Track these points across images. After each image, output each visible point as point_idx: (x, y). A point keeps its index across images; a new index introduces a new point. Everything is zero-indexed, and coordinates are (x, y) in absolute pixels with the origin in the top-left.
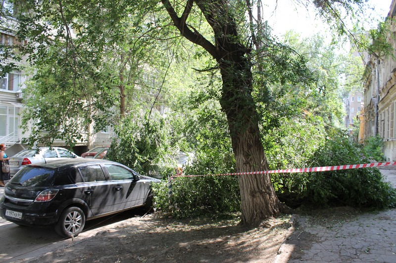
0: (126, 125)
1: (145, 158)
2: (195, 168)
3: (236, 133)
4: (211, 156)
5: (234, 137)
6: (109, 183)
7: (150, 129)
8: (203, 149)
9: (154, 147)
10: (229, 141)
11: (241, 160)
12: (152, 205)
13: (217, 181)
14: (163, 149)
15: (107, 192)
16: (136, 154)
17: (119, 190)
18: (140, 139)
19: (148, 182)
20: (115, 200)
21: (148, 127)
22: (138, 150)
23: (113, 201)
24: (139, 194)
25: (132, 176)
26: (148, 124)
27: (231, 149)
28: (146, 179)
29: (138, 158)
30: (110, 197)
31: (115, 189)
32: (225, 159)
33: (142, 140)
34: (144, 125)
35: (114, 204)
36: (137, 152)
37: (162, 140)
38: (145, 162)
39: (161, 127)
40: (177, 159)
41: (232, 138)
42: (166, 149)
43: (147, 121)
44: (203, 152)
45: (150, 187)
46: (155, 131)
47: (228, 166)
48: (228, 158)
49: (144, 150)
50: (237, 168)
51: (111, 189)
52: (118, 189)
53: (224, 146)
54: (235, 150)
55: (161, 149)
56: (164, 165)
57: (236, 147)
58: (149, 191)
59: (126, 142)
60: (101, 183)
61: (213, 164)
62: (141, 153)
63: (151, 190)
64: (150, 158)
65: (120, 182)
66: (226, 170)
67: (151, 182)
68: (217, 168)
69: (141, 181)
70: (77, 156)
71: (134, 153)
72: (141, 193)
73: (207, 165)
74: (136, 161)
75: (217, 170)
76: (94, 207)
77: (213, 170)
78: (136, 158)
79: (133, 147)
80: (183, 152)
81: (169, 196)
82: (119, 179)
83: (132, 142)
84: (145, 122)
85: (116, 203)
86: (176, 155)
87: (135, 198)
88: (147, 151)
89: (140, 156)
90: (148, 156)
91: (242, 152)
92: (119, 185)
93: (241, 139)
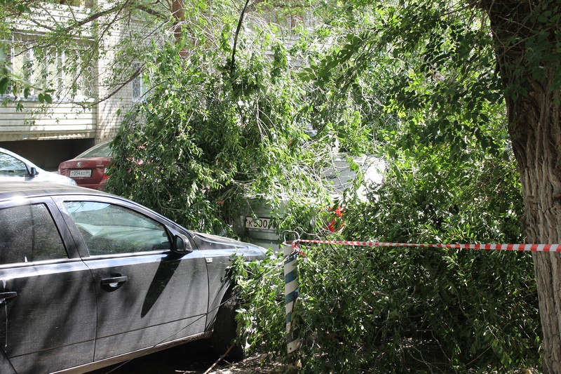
0: (162, 69)
1: (224, 176)
2: (375, 211)
3: (525, 84)
4: (433, 169)
5: (515, 98)
6: (77, 266)
7: (239, 81)
8: (406, 143)
9: (251, 138)
10: (497, 115)
11: (542, 186)
12: (235, 335)
13: (451, 260)
14: (282, 148)
15: (69, 298)
16: (194, 165)
17: (114, 289)
18: (205, 114)
19: (222, 258)
20: (100, 322)
21: (234, 76)
22: (199, 151)
23: (93, 325)
24: (191, 298)
25: (166, 239)
26: (231, 65)
27: (506, 145)
28: (214, 246)
29: (201, 176)
30: (84, 315)
31: (100, 283)
32: (484, 178)
33: (214, 117)
34: (219, 68)
35: (96, 338)
36: (196, 157)
37: (278, 116)
38: (223, 191)
39: (275, 73)
40: (331, 178)
41: (510, 104)
42: (293, 145)
43: (229, 55)
44: (407, 155)
45: (230, 274)
46: (256, 87)
47: (497, 206)
48: (495, 174)
49: (220, 149)
50: (528, 215)
51: (86, 287)
52: (113, 285)
53: (478, 134)
54: (518, 147)
55: (275, 148)
56: (285, 197)
57: (524, 136)
58: (225, 289)
59: (161, 124)
60: (48, 268)
61: (441, 197)
62: (209, 157)
63: (234, 283)
64: (240, 177)
65: (121, 260)
66: (487, 218)
67: (233, 259)
68: (455, 210)
69: (196, 254)
70: (38, 169)
71: (187, 160)
72: (197, 295)
73: (421, 199)
74: (194, 186)
75: (455, 222)
76: (22, 349)
77: (441, 220)
78: (194, 175)
79: (183, 141)
80: (352, 154)
81: (289, 307)
82: (118, 251)
83: (180, 126)
84: (223, 58)
85: (105, 331)
86: (326, 165)
87: (175, 313)
88: (230, 151)
89: (207, 170)
90: (234, 169)
91: (547, 155)
92: (113, 272)
93: (544, 107)
